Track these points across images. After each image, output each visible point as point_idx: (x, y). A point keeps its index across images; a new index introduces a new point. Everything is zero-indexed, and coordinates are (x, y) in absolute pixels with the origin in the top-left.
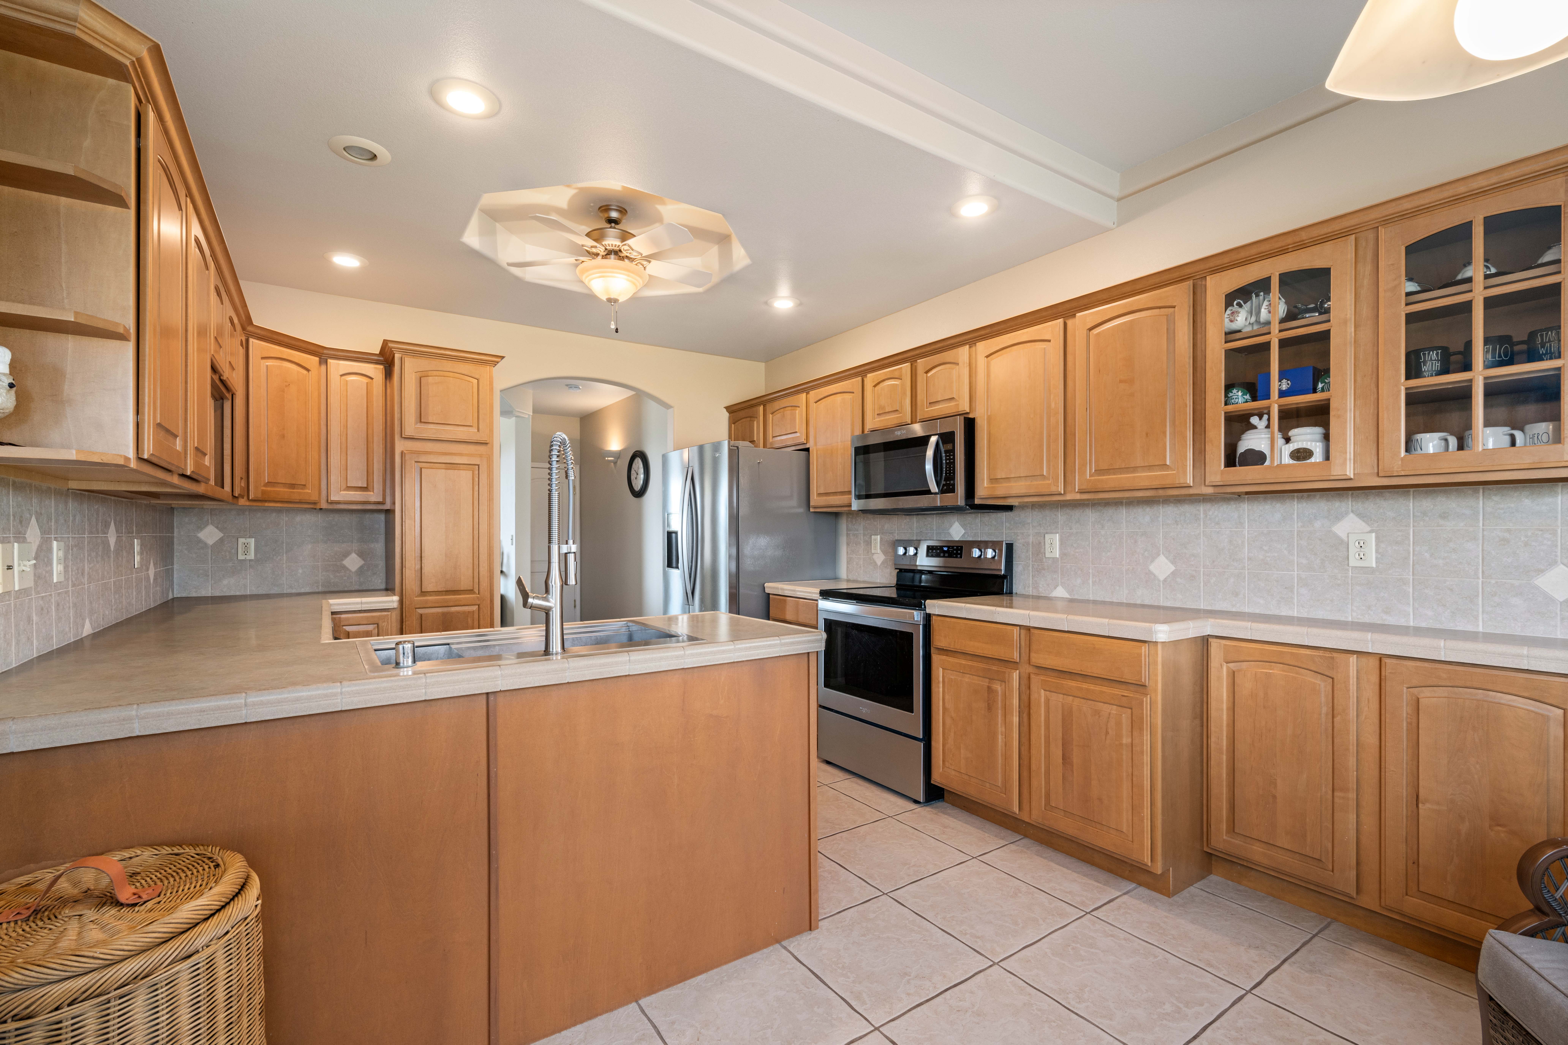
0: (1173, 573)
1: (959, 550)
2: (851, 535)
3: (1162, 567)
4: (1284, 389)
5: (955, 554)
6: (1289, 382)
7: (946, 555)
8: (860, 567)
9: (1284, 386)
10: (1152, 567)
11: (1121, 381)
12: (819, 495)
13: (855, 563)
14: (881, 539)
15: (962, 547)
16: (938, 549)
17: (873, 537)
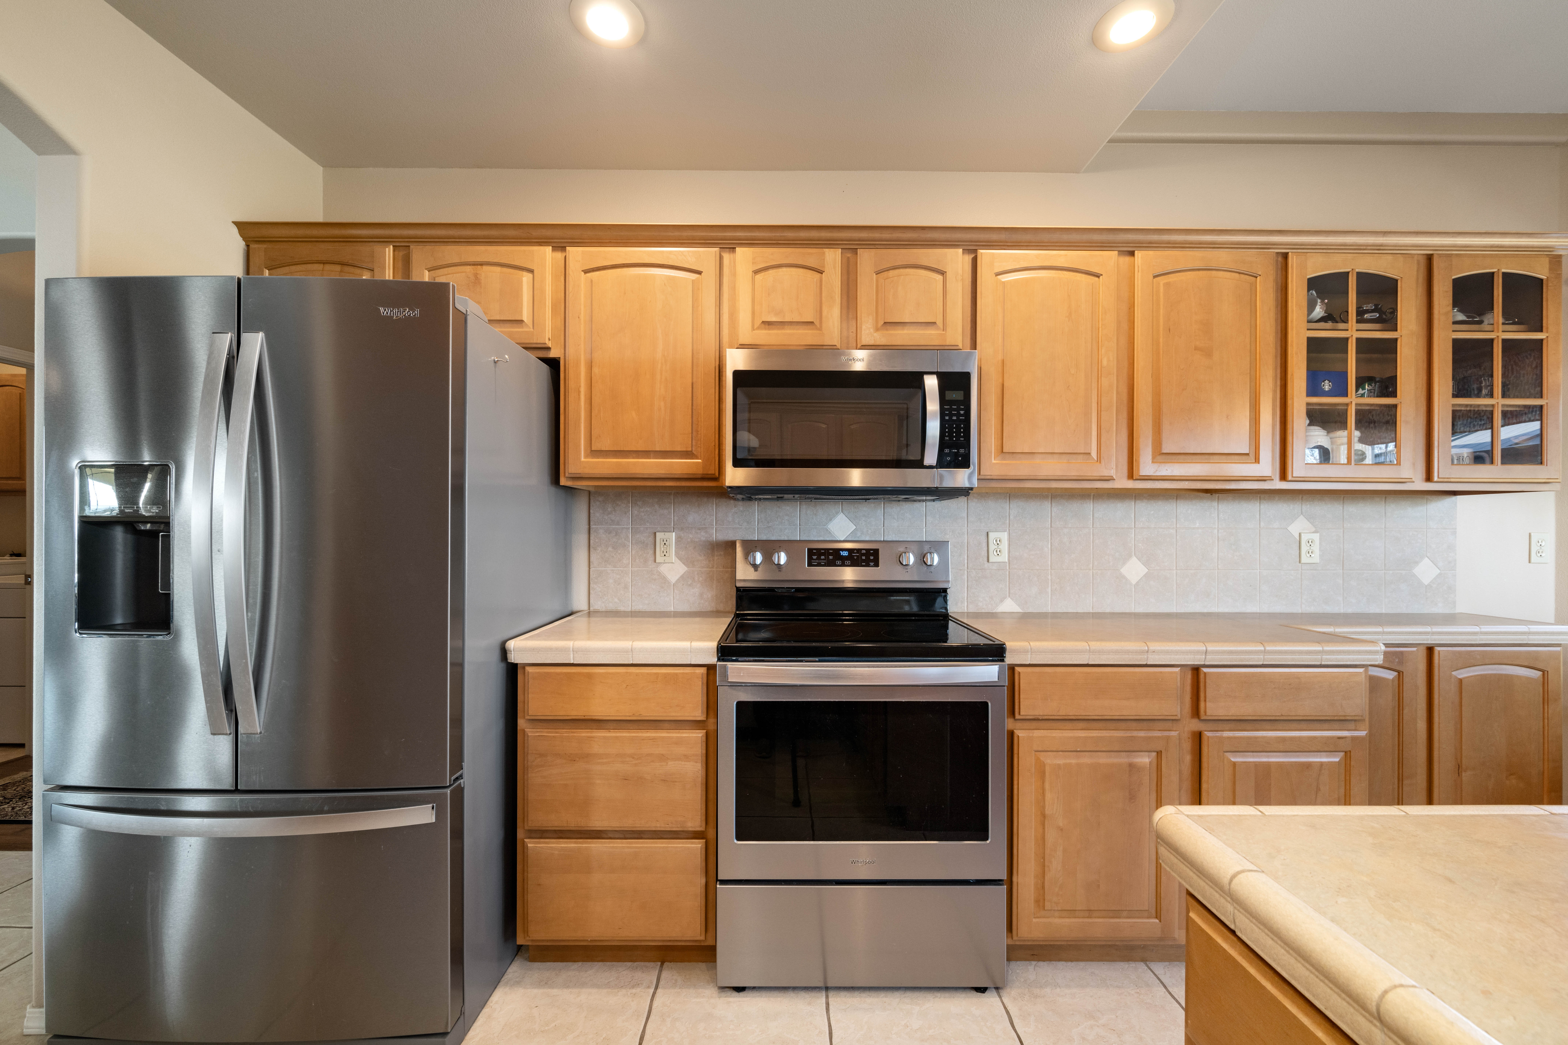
0: (1145, 576)
1: (872, 555)
2: (601, 531)
3: (1134, 570)
4: (1327, 390)
5: (863, 561)
6: (1330, 383)
7: (848, 562)
8: (626, 587)
9: (1327, 387)
10: (1124, 570)
11: (1196, 349)
12: (595, 453)
13: (611, 581)
14: (679, 539)
15: (876, 551)
16: (831, 554)
17: (659, 536)
